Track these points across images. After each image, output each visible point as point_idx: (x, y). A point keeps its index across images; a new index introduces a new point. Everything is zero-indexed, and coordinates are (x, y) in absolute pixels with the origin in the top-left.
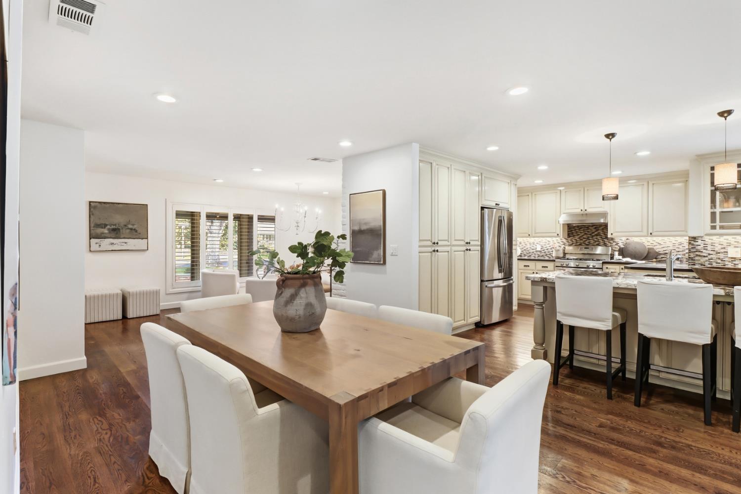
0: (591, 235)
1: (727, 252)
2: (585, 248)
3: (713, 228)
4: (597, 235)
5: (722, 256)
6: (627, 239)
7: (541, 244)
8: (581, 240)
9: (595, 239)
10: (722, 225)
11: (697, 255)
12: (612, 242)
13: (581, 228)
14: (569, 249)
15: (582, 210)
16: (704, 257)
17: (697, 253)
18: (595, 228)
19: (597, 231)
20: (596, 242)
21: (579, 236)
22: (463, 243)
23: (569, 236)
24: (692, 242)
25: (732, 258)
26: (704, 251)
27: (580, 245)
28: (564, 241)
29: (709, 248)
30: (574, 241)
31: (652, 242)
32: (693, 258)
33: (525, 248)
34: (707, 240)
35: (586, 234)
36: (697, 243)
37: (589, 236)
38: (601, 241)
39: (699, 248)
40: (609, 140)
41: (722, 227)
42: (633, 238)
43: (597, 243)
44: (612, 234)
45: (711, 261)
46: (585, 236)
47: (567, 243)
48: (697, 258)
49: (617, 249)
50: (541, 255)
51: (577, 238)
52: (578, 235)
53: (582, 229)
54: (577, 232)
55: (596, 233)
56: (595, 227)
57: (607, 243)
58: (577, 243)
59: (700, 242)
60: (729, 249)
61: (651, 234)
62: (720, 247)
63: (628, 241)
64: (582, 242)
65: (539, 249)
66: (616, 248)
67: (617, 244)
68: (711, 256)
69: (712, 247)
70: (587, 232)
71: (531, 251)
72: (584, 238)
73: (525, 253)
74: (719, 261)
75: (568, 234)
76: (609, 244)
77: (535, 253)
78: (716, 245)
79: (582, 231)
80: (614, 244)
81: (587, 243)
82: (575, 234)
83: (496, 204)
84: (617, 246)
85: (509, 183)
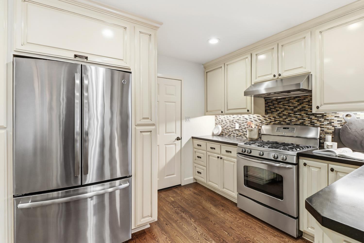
0: (292, 110)
2: (284, 128)
4: (300, 110)
6: (347, 115)
7: (240, 122)
8: (280, 117)
9: (298, 116)
12: (323, 120)
13: (280, 102)
14: (265, 129)
15: (275, 76)
18: (298, 101)
19: (300, 104)
20: (299, 119)
23: (267, 113)
27: (280, 123)
28: (262, 118)
30: (272, 118)
33: (226, 127)
35: (286, 109)
37: (291, 111)
38: (307, 119)
42: (358, 113)
43: (301, 121)
44: (318, 107)
46: (285, 113)
47: (265, 122)
49: (331, 131)
50: (239, 134)
51: (275, 114)
52: (277, 111)
53: (282, 103)
54: (275, 107)
55: (299, 107)
56: (297, 99)
57: (315, 121)
58: (275, 121)
63: (348, 118)
64: (281, 119)
65: (237, 128)
66: (328, 129)
67: (330, 123)
70: (287, 107)
71: (231, 130)
72: (284, 115)
73: (226, 132)
75: (266, 110)
76: (318, 124)
77: (234, 132)
79: (281, 106)
80: (326, 123)
81: (287, 120)
82: (273, 110)
83: (76, 56)
84: (329, 127)
85: (125, 28)
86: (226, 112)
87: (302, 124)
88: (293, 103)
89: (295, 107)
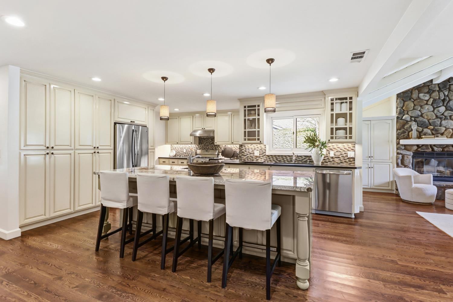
1: (254, 153)
2: (206, 151)
3: (245, 140)
5: (252, 155)
6: (225, 146)
7: (186, 148)
9: (211, 146)
10: (249, 139)
11: (243, 155)
12: (219, 147)
13: (205, 139)
14: (199, 151)
15: (202, 129)
16: (245, 156)
17: (243, 154)
18: (211, 139)
21: (204, 144)
22: (92, 148)
23: (199, 144)
24: (241, 148)
25: (256, 156)
26: (245, 153)
27: (205, 149)
28: (197, 146)
29: (247, 151)
30: (201, 147)
31: (236, 148)
32: (241, 156)
33: (178, 151)
34: (246, 147)
35: (207, 143)
36: (242, 148)
37: (209, 144)
38: (214, 147)
39: (243, 151)
40: (164, 81)
41: (249, 140)
42: (228, 145)
43: (212, 148)
44: (216, 143)
45: (248, 158)
46: (207, 144)
47: (198, 148)
48: (242, 157)
49: (221, 152)
50: (186, 155)
51: (203, 145)
54: (203, 141)
57: (216, 148)
58: (203, 148)
59: (243, 148)
60: (255, 151)
61: (233, 143)
62: (252, 150)
63: (226, 147)
64: (205, 147)
65: (185, 151)
68: (248, 155)
69: (248, 150)
71: (181, 153)
72: (206, 145)
73: (178, 154)
74: (251, 158)
75: (199, 142)
76: (218, 149)
77: (183, 154)
78: (250, 149)
79: (205, 141)
81: (207, 147)
82: (202, 143)
83: (131, 121)
84: (221, 150)
85: (146, 108)
86: (180, 143)
87: (213, 149)
88: (210, 140)
89: (210, 142)
